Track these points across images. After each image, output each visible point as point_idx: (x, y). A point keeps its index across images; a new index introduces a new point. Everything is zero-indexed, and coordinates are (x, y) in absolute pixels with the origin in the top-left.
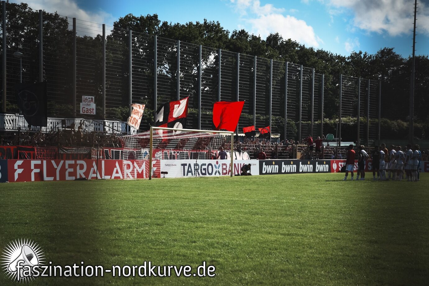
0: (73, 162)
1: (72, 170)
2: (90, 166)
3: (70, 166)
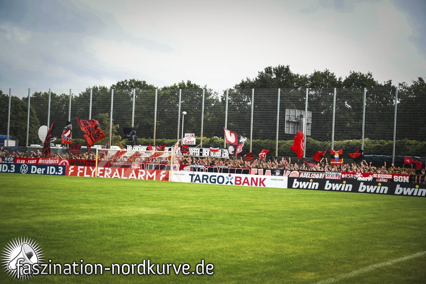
3: (101, 170)
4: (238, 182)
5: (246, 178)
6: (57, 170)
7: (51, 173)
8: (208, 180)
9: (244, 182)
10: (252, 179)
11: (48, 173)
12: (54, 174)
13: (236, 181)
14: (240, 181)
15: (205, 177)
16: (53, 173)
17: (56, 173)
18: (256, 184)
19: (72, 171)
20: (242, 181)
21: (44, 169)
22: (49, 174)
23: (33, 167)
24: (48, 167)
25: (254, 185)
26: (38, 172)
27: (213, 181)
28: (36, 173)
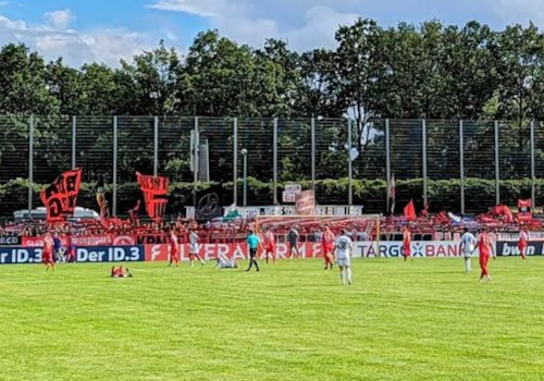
0: (213, 245)
1: (212, 252)
2: (233, 249)
3: (210, 249)
4: (430, 253)
5: (441, 246)
6: (129, 253)
7: (116, 258)
8: (387, 252)
9: (439, 252)
10: (449, 247)
11: (110, 259)
12: (124, 260)
13: (427, 251)
14: (433, 251)
15: (383, 249)
16: (122, 257)
17: (127, 258)
18: (455, 254)
19: (158, 253)
20: (436, 251)
21: (103, 253)
22: (113, 261)
23: (79, 251)
24: (110, 250)
25: (452, 255)
26: (91, 259)
27: (395, 253)
28: (88, 261)
